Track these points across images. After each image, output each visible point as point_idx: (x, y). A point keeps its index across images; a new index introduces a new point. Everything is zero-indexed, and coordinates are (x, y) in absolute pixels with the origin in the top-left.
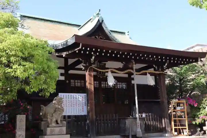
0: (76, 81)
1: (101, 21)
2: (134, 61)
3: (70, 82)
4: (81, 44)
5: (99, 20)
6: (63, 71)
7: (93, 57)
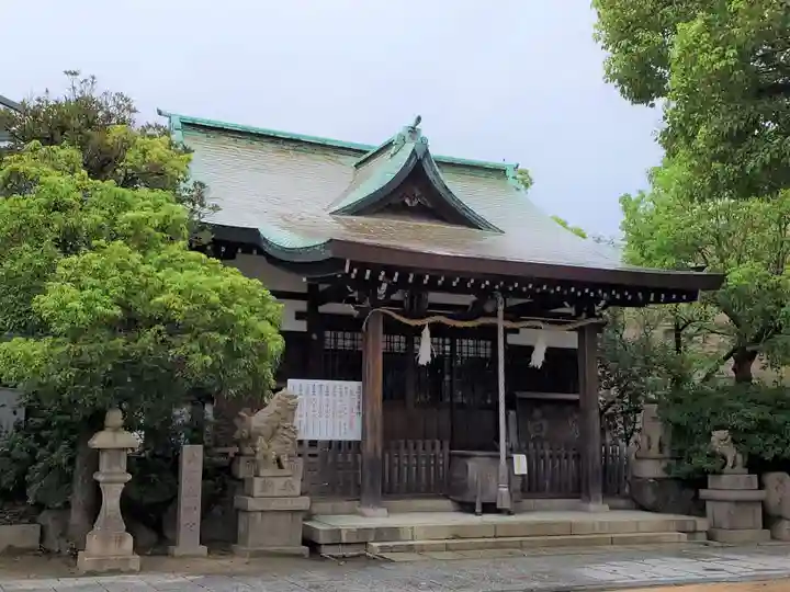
0: (340, 334)
1: (420, 155)
2: (499, 294)
3: (322, 338)
4: (348, 261)
5: (414, 152)
6: (302, 306)
7: (384, 286)
